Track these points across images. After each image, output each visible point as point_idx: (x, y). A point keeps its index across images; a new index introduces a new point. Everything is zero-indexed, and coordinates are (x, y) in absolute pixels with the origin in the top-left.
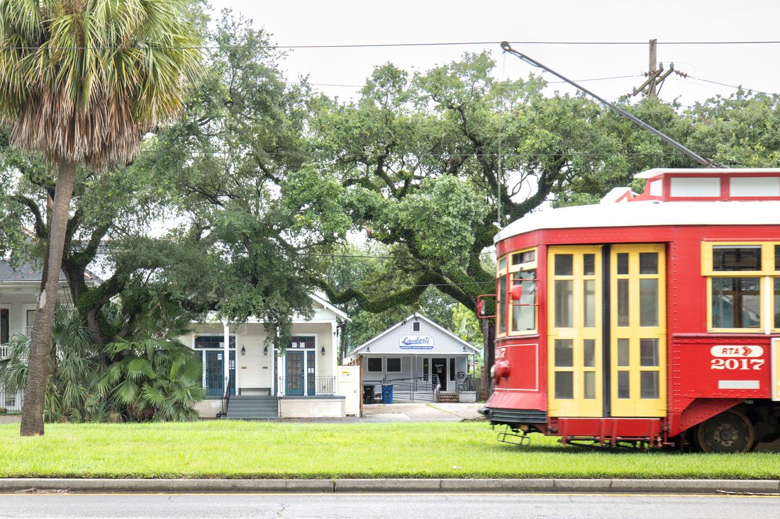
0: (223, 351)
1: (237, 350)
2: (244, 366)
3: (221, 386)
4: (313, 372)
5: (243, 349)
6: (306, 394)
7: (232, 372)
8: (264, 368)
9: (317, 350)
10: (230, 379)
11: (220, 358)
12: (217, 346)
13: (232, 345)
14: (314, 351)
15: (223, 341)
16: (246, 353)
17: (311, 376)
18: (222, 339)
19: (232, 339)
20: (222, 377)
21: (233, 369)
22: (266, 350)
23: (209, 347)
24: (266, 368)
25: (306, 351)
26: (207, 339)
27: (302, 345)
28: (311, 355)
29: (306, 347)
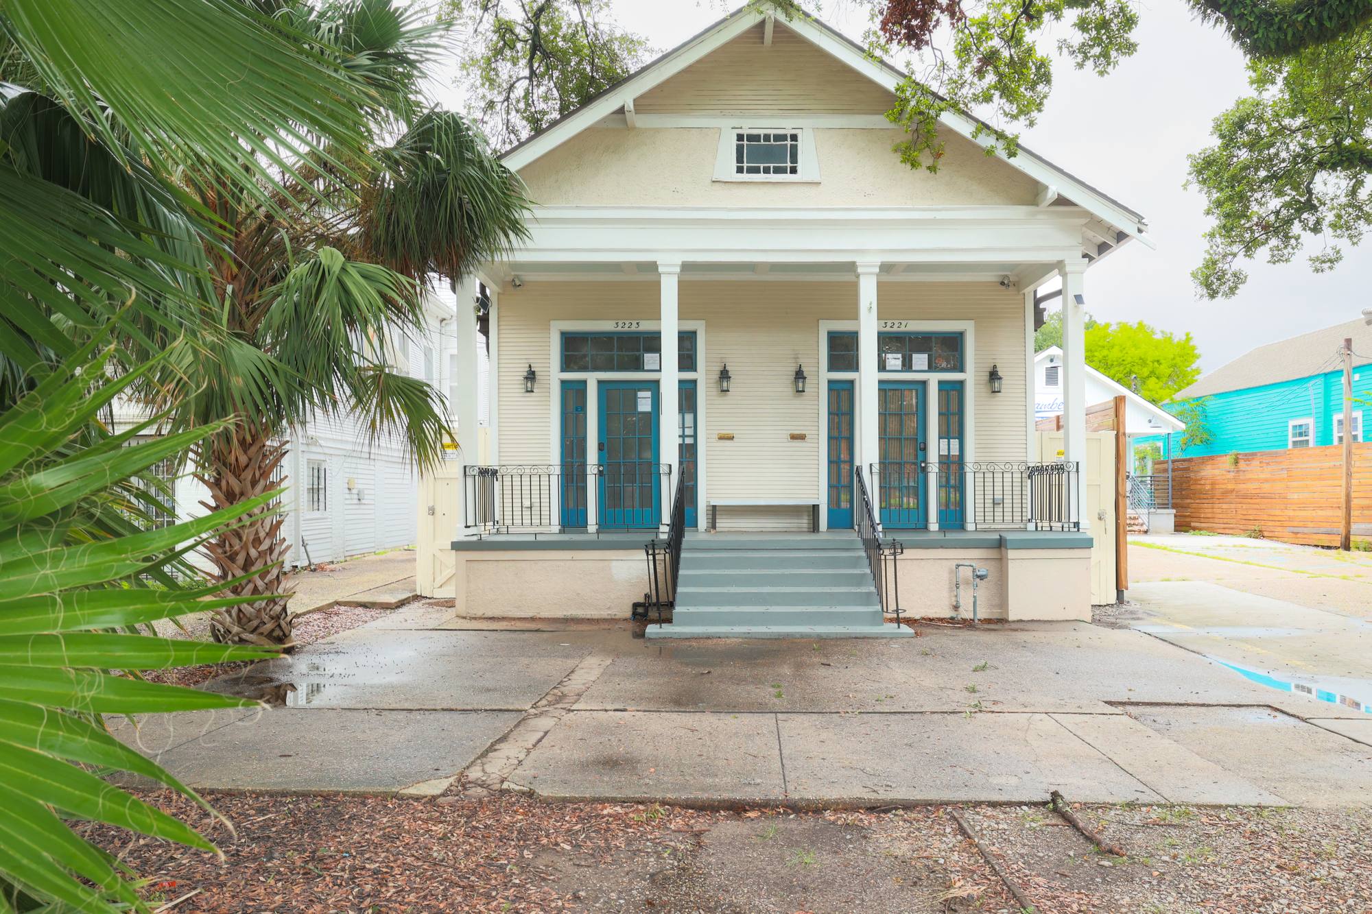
0: (657, 382)
1: (703, 376)
2: (726, 431)
3: (651, 497)
4: (955, 451)
5: (724, 375)
6: (934, 526)
7: (688, 453)
8: (794, 437)
9: (971, 376)
10: (682, 473)
11: (644, 405)
12: (638, 365)
13: (687, 360)
14: (961, 383)
15: (657, 349)
16: (733, 385)
17: (954, 467)
18: (652, 342)
19: (687, 341)
20: (651, 470)
21: (689, 441)
22: (799, 375)
23: (611, 369)
24: (801, 437)
25: (934, 379)
26: (603, 340)
27: (920, 360)
28: (953, 394)
29: (932, 367)
